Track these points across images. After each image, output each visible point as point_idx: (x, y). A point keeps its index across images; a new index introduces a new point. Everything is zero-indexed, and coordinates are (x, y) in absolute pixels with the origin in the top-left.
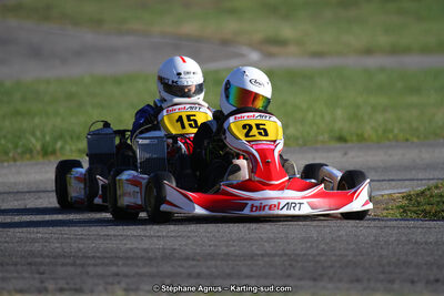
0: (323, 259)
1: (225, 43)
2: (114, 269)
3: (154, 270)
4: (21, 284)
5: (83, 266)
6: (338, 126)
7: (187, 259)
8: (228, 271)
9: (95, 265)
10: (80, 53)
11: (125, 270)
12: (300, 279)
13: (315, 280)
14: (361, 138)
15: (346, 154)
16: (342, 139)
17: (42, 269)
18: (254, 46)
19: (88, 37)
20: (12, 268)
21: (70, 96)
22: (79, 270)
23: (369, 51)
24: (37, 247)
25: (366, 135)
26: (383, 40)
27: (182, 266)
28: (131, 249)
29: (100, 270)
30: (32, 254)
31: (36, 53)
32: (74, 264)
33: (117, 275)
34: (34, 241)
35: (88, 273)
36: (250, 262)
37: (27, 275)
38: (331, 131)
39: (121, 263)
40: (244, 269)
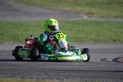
1: (77, 13)
2: (66, 74)
3: (77, 75)
4: (43, 77)
6: (113, 37)
8: (97, 76)
9: (61, 73)
10: (39, 14)
11: (69, 74)
12: (118, 79)
13: (122, 79)
14: (120, 41)
15: (116, 45)
16: (115, 41)
17: (47, 73)
18: (85, 14)
19: (40, 10)
20: (39, 72)
22: (57, 74)
23: (116, 17)
24: (43, 67)
27: (84, 74)
28: (69, 69)
29: (62, 74)
30: (42, 69)
31: (27, 14)
33: (68, 75)
34: (42, 65)
35: (60, 75)
36: (102, 74)
37: (43, 74)
38: (111, 38)
39: (67, 72)
40: (101, 76)
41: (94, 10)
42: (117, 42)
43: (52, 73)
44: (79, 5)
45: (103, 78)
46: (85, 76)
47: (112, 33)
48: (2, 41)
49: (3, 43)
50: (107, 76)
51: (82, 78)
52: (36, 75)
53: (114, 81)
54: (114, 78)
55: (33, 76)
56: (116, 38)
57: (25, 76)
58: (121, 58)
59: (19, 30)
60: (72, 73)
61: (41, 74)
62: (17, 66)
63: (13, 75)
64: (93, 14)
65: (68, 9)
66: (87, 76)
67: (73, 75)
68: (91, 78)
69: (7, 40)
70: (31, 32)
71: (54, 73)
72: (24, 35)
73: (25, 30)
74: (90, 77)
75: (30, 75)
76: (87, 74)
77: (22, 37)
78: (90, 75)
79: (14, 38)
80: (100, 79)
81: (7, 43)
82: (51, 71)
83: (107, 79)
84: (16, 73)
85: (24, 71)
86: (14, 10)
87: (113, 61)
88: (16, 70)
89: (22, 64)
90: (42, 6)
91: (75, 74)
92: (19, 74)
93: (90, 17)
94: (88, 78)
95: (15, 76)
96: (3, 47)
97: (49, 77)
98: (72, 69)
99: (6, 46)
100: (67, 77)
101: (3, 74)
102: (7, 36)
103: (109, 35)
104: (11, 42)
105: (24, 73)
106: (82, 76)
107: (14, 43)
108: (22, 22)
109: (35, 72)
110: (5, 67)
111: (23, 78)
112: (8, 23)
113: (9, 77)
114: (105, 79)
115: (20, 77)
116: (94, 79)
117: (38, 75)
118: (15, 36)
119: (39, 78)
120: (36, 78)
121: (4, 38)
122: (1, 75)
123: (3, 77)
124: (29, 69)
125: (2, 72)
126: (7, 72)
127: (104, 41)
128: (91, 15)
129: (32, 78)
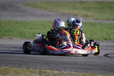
0: (111, 67)
1: (75, 15)
2: (64, 66)
3: (74, 67)
4: (45, 68)
5: (57, 64)
6: (104, 36)
7: (80, 64)
8: (90, 68)
9: (60, 64)
10: (42, 15)
11: (67, 66)
12: (108, 71)
13: (111, 71)
14: (110, 39)
15: (107, 43)
16: (106, 39)
17: (48, 64)
18: (81, 16)
19: (44, 12)
20: (41, 64)
21: (42, 25)
22: (57, 65)
23: (108, 19)
24: (45, 59)
25: (111, 39)
26: (111, 17)
27: (79, 66)
28: (67, 61)
29: (61, 66)
30: (44, 61)
31: (32, 15)
32: (55, 64)
34: (44, 58)
35: (59, 66)
36: (94, 66)
37: (45, 66)
38: (103, 37)
39: (65, 64)
40: (94, 68)
41: (89, 14)
42: (107, 41)
43: (52, 65)
44: (76, 8)
45: (95, 70)
46: (80, 68)
47: (104, 33)
48: (11, 37)
49: (12, 38)
50: (98, 68)
51: (78, 69)
52: (39, 66)
53: (104, 72)
54: (105, 70)
55: (37, 67)
56: (107, 37)
57: (30, 66)
58: (111, 54)
59: (26, 28)
60: (69, 65)
61: (43, 65)
62: (23, 58)
63: (20, 66)
64: (88, 16)
65: (67, 11)
66: (82, 68)
67: (70, 67)
68: (86, 70)
69: (15, 36)
70: (36, 30)
71: (54, 65)
72: (29, 33)
73: (31, 28)
74: (84, 69)
75: (34, 66)
76: (82, 66)
77: (28, 34)
78: (85, 67)
79: (21, 34)
80: (93, 71)
81: (15, 39)
82: (52, 63)
83: (99, 71)
84: (22, 64)
85: (29, 63)
86: (22, 11)
87: (104, 56)
88: (23, 61)
89: (27, 57)
90: (46, 9)
91: (71, 66)
92: (24, 65)
93: (85, 19)
94: (83, 70)
95: (22, 66)
96: (12, 42)
97: (50, 67)
98: (70, 62)
99: (14, 41)
100: (65, 68)
101: (11, 64)
102: (15, 33)
103: (101, 34)
104: (19, 38)
105: (29, 64)
106: (78, 68)
107: (21, 39)
108: (28, 21)
109: (38, 63)
110: (13, 59)
111: (28, 68)
112: (16, 22)
113: (17, 67)
114: (97, 71)
115: (26, 67)
116: (88, 71)
117: (41, 66)
118: (22, 33)
119: (41, 68)
120: (39, 68)
121: (13, 35)
122: (10, 65)
123: (11, 67)
124: (33, 61)
125: (10, 63)
126: (15, 63)
127: (96, 39)
128: (86, 18)
129: (36, 68)
